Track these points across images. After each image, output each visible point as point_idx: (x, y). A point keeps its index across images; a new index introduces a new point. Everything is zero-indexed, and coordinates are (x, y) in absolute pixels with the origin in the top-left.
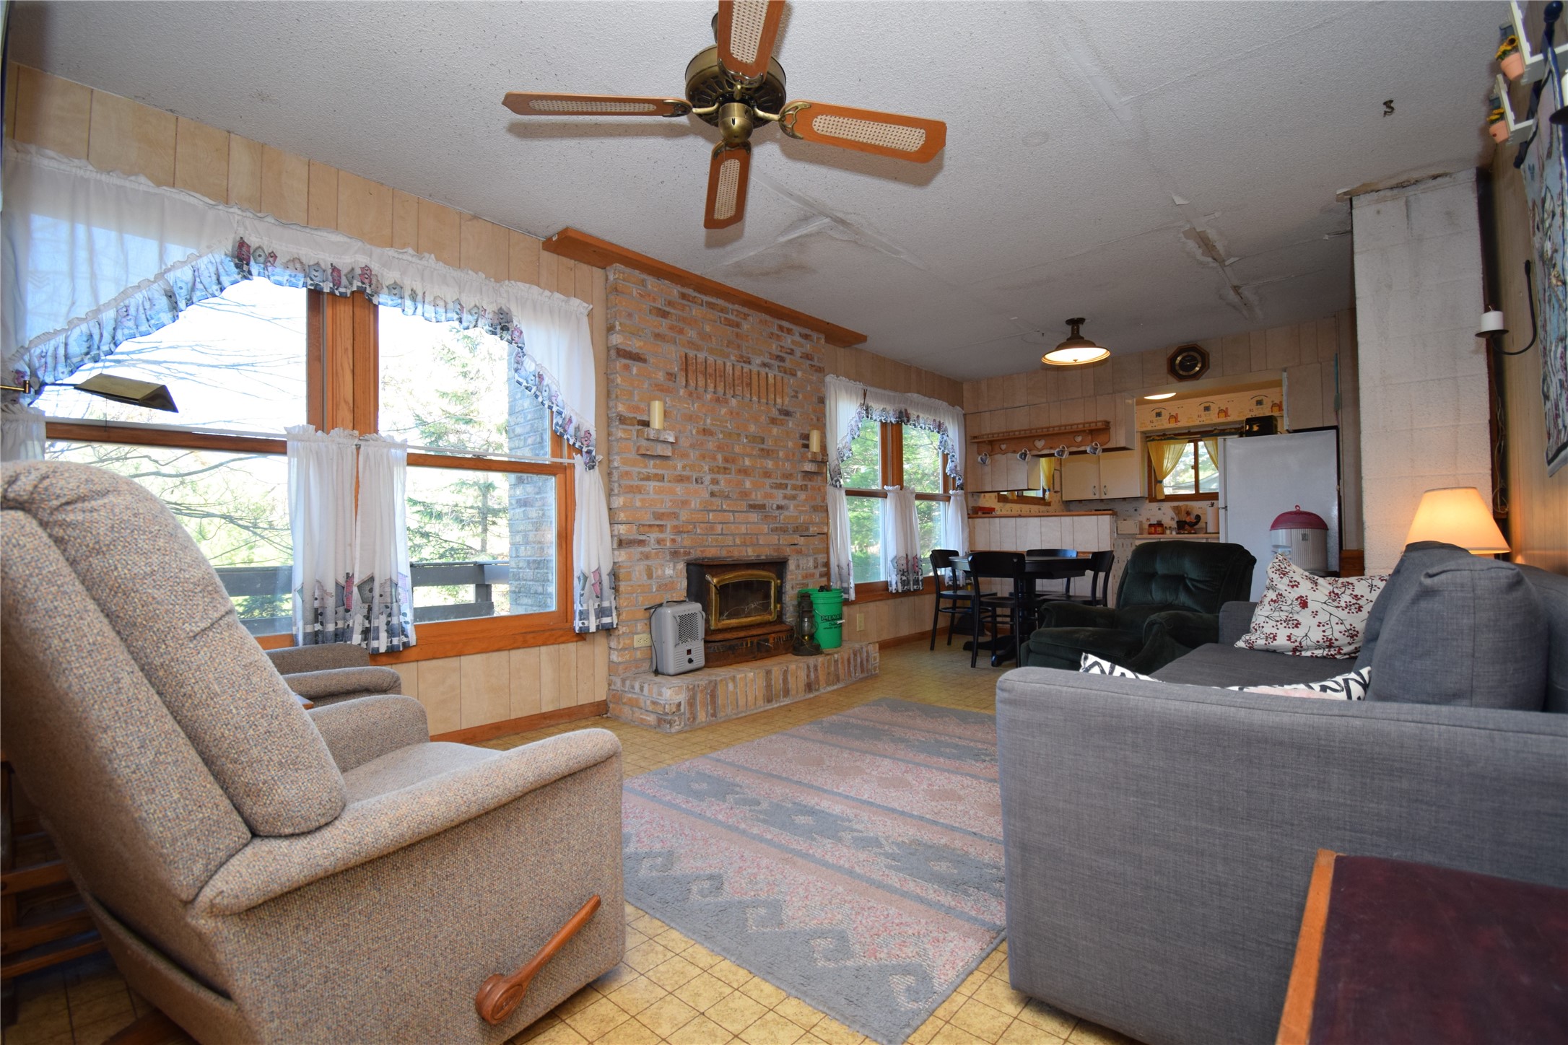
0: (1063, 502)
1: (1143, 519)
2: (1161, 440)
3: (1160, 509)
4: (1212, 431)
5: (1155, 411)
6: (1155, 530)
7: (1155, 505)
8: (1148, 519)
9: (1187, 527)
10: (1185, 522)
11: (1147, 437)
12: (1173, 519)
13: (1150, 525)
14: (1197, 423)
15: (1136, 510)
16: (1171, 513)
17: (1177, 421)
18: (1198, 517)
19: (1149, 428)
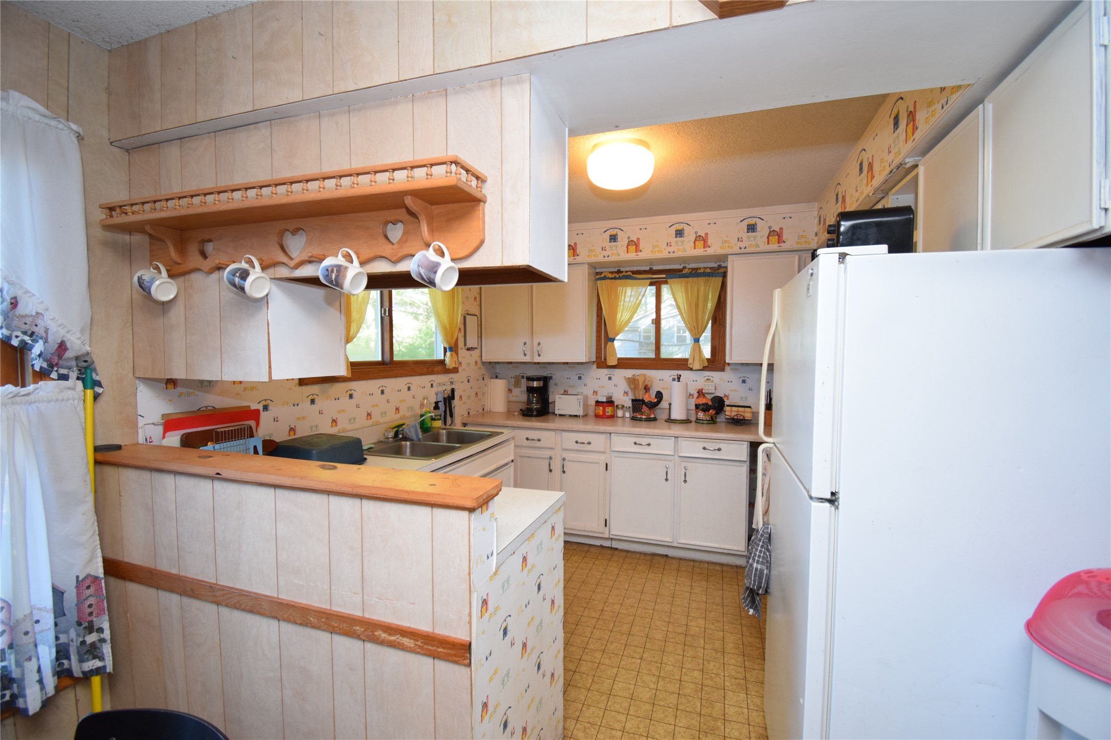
0: (483, 363)
1: (588, 391)
2: (615, 278)
3: (610, 378)
4: (680, 270)
5: (608, 233)
6: (604, 411)
7: (604, 372)
8: (595, 392)
9: (645, 409)
10: (643, 401)
11: (597, 273)
12: (626, 393)
13: (598, 403)
14: (665, 255)
15: (580, 378)
16: (623, 386)
17: (638, 250)
18: (659, 395)
19: (600, 259)
